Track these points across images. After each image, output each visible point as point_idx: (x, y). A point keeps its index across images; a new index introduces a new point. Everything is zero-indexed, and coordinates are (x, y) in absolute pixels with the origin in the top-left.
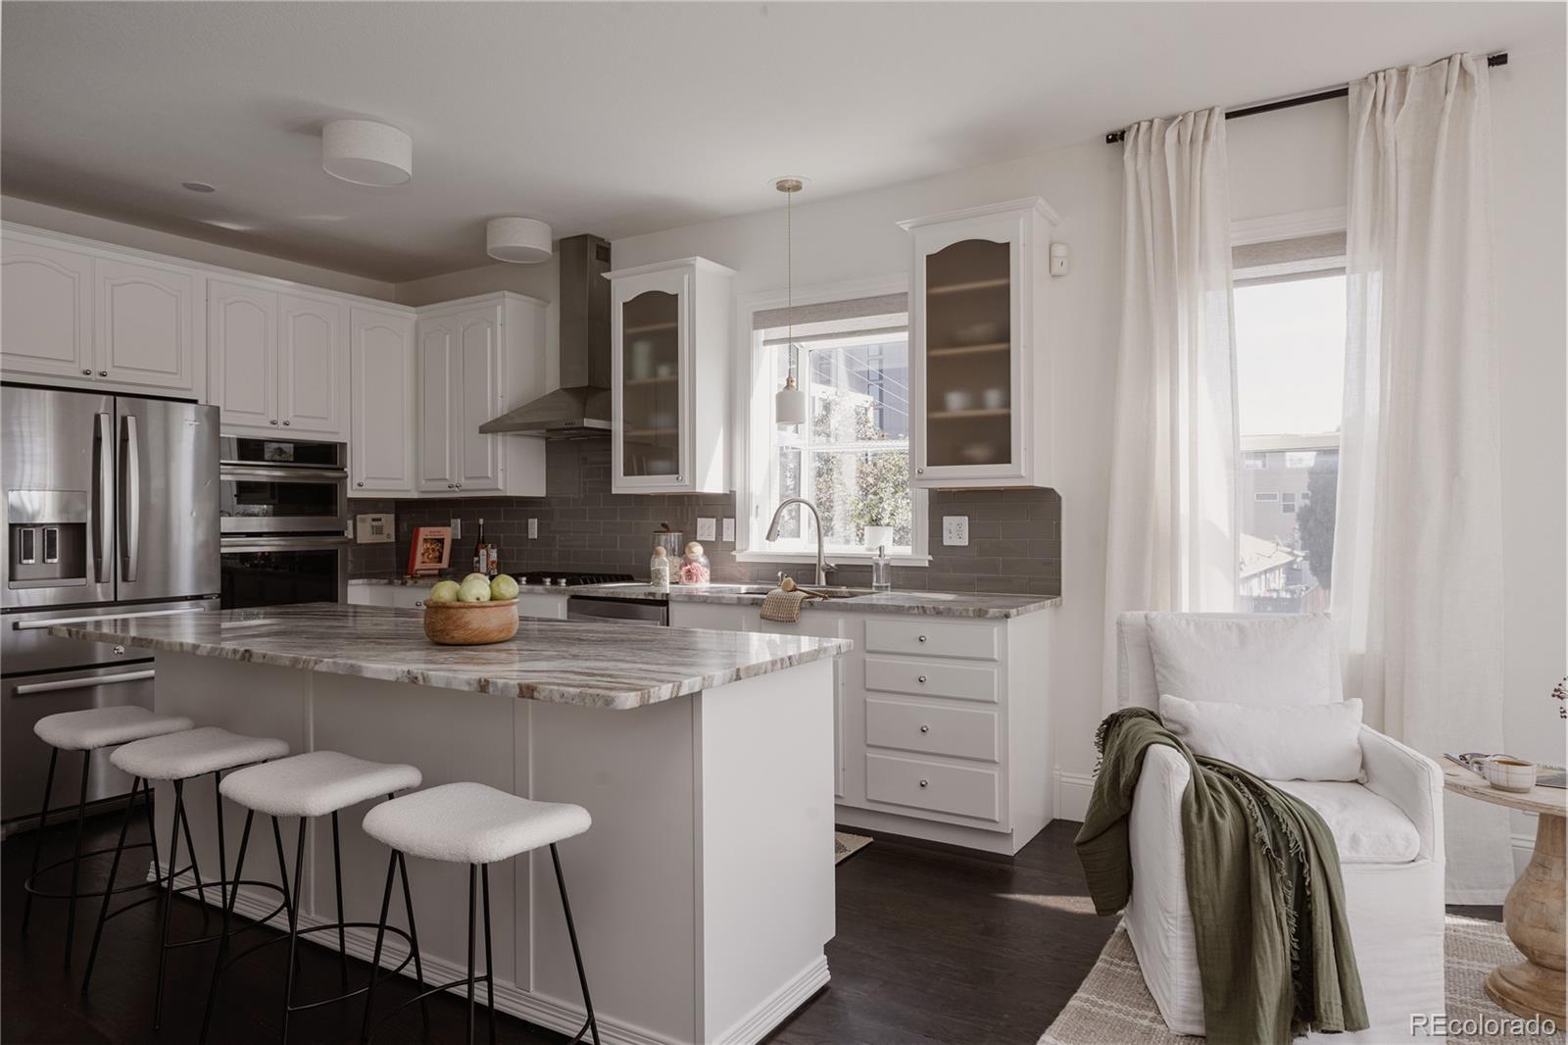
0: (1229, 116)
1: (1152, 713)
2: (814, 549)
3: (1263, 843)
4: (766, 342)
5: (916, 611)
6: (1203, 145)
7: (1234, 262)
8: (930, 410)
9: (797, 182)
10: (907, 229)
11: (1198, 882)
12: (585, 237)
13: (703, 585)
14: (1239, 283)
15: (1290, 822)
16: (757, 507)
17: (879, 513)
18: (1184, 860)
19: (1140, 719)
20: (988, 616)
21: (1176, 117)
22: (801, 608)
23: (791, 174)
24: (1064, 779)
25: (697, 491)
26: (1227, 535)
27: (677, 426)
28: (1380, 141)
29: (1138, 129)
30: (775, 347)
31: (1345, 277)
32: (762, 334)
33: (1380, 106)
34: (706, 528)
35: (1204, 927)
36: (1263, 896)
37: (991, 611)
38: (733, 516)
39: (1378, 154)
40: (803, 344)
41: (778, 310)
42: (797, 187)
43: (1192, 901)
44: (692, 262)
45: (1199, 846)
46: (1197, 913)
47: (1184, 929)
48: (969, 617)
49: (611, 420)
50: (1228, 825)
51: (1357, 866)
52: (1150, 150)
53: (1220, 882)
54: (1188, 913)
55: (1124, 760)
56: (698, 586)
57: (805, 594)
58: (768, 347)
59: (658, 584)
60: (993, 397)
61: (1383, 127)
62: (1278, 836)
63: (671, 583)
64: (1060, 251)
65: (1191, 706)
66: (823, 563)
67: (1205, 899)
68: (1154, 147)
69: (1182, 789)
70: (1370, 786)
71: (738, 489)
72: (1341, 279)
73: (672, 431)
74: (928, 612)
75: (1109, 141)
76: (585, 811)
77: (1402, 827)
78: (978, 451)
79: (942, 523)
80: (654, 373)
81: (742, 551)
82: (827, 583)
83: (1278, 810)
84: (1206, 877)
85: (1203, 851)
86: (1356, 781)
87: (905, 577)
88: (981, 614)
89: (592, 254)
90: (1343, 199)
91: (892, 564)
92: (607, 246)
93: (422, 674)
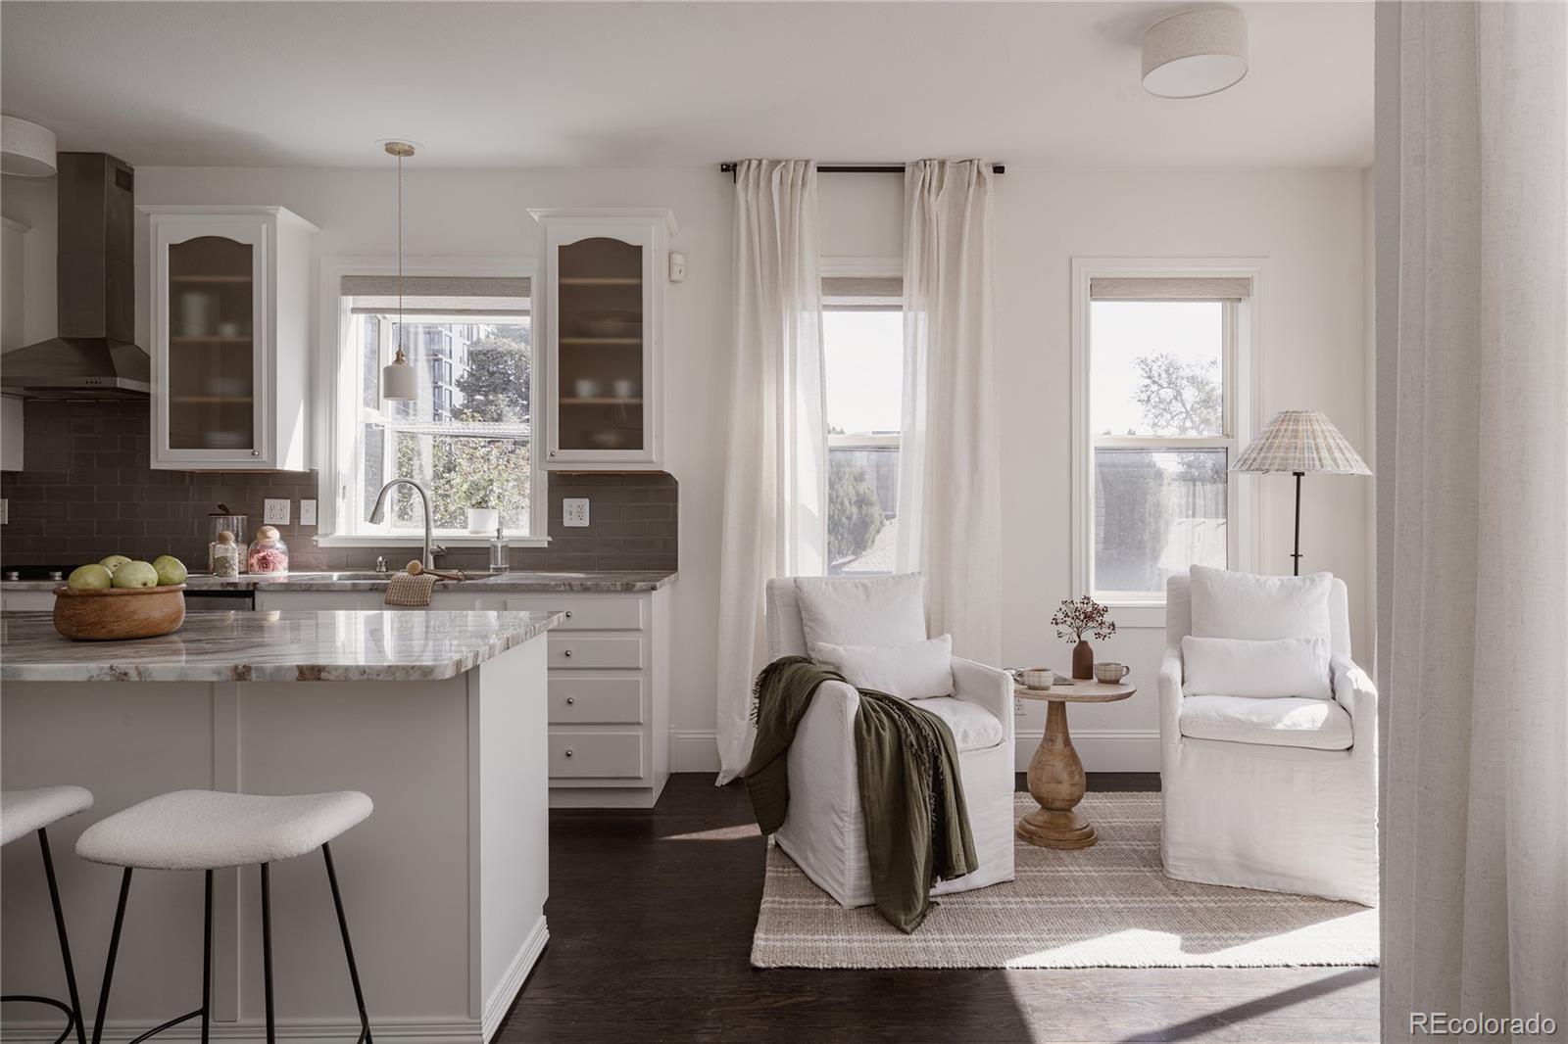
0: (820, 169)
1: (805, 659)
2: (421, 532)
3: (912, 745)
4: (355, 310)
5: (562, 588)
6: (802, 189)
7: (823, 290)
8: (561, 395)
9: (410, 146)
10: (536, 218)
11: (868, 783)
12: (101, 156)
13: (281, 573)
14: (827, 307)
15: (926, 727)
16: (344, 488)
17: (486, 495)
18: (856, 768)
19: (800, 664)
20: (636, 589)
21: (779, 162)
22: (433, 591)
23: (403, 137)
24: (679, 736)
25: (278, 468)
26: (817, 515)
27: (250, 393)
28: (927, 212)
29: (749, 166)
30: (362, 317)
31: (901, 313)
32: (349, 301)
33: (927, 185)
34: (277, 510)
35: (872, 818)
36: (914, 785)
37: (638, 584)
38: (316, 498)
39: (925, 222)
40: (387, 316)
41: (374, 278)
42: (409, 152)
43: (863, 799)
44: (273, 212)
45: (869, 755)
46: (867, 807)
47: (855, 824)
48: (618, 591)
49: (149, 381)
50: (887, 735)
51: (968, 754)
52: (758, 185)
53: (882, 782)
54: (859, 809)
55: (790, 699)
56: (275, 574)
57: (436, 577)
58: (355, 316)
59: (226, 574)
60: (623, 388)
61: (929, 203)
62: (920, 738)
63: (240, 573)
64: (678, 259)
65: (841, 649)
66: (431, 546)
67: (873, 796)
68: (762, 184)
69: (855, 713)
70: (958, 697)
71: (321, 468)
72: (900, 314)
73: (246, 399)
74: (575, 589)
75: (723, 170)
76: (365, 796)
77: (991, 721)
78: (609, 437)
79: (562, 505)
80: (212, 329)
81: (326, 535)
82: (435, 567)
83: (918, 719)
84: (873, 779)
85: (872, 759)
86: (949, 696)
87: (522, 557)
88: (628, 588)
89: (110, 178)
90: (900, 251)
91: (510, 546)
92: (128, 171)
93: (137, 668)
